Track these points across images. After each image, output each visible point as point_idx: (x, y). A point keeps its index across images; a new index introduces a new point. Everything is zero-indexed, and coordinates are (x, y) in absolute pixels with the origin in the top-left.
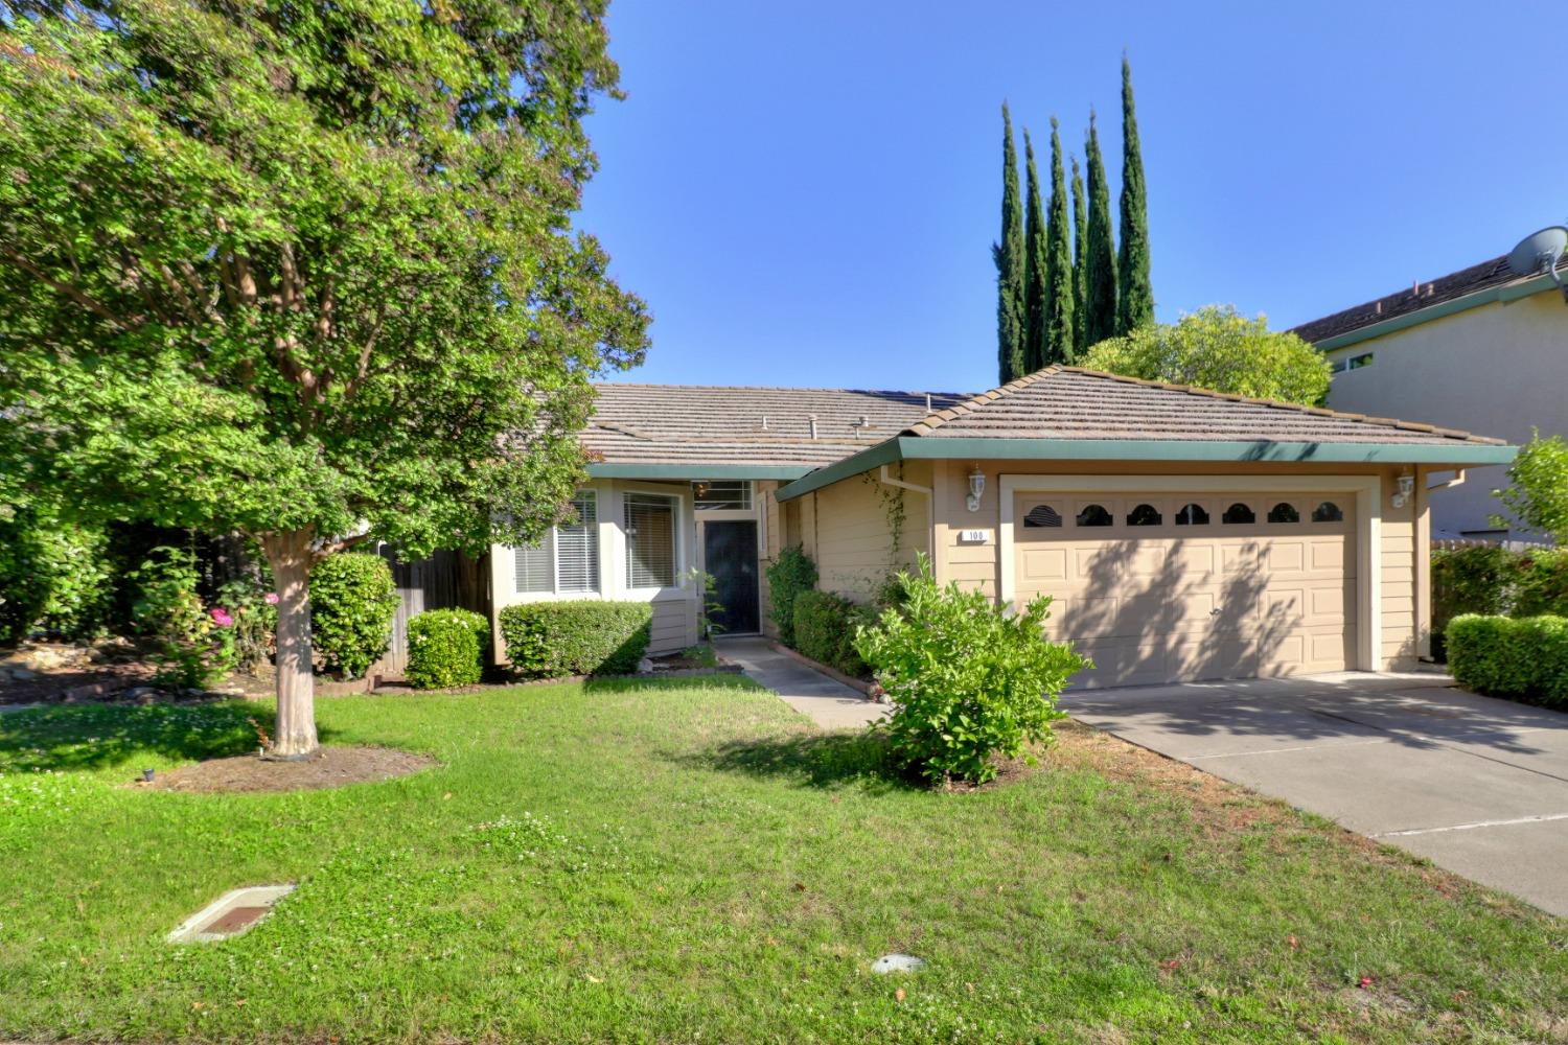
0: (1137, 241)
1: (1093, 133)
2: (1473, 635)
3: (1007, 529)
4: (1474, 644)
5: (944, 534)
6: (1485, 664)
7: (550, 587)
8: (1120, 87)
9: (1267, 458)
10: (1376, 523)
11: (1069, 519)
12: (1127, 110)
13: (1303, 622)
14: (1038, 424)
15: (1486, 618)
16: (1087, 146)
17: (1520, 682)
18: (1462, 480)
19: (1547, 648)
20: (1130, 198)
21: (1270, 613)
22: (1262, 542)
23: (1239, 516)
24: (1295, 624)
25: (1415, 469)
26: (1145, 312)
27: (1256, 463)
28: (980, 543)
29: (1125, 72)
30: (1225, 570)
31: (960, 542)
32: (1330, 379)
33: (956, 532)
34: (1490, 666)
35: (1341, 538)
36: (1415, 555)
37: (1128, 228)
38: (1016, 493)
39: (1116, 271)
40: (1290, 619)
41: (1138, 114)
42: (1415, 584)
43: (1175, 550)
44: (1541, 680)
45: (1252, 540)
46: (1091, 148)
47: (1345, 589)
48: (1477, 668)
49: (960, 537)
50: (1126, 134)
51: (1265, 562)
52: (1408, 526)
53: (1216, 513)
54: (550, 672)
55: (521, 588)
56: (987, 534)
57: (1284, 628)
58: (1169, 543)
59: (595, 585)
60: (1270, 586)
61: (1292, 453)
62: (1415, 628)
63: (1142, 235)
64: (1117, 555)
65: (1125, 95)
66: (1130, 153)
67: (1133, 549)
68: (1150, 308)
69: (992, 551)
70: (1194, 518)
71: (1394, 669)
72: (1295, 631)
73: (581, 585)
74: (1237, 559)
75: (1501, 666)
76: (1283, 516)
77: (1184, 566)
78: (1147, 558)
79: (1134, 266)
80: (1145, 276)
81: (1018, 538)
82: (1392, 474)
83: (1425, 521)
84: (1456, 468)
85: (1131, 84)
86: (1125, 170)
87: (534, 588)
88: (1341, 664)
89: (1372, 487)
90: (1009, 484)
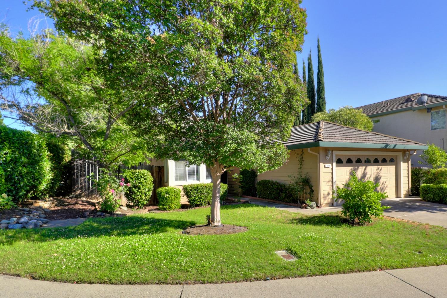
0: (322, 86)
1: (310, 55)
2: (426, 188)
3: (334, 164)
4: (427, 191)
5: (322, 165)
6: (430, 195)
7: (185, 179)
8: (317, 45)
9: (388, 148)
10: (402, 162)
11: (344, 162)
12: (319, 51)
13: (388, 186)
14: (342, 138)
15: (428, 185)
16: (308, 58)
17: (438, 199)
18: (416, 153)
19: (444, 191)
20: (320, 74)
21: (382, 184)
22: (380, 167)
23: (376, 161)
24: (387, 187)
25: (408, 150)
26: (324, 105)
27: (385, 149)
28: (328, 168)
29: (318, 41)
30: (374, 174)
31: (325, 167)
32: (373, 126)
33: (324, 165)
34: (431, 195)
35: (394, 166)
36: (408, 170)
37: (320, 82)
38: (336, 155)
39: (316, 93)
40: (386, 186)
41: (321, 52)
42: (408, 177)
43: (365, 169)
44: (443, 198)
45: (379, 167)
46: (309, 59)
47: (395, 178)
48: (428, 196)
49: (325, 166)
50: (319, 57)
51: (381, 172)
52: (407, 163)
53: (372, 160)
54: (201, 204)
55: (176, 179)
56: (330, 165)
57: (384, 188)
58: (364, 167)
59: (198, 178)
60: (382, 178)
61: (392, 147)
62: (408, 187)
63: (323, 84)
64: (355, 170)
65: (318, 47)
66: (320, 63)
67: (358, 169)
68: (325, 103)
69: (331, 169)
70: (368, 162)
71: (405, 197)
72: (387, 188)
73: (193, 179)
74: (376, 171)
75: (433, 195)
76: (384, 161)
77: (367, 173)
78: (360, 171)
79: (321, 92)
80: (324, 95)
81: (337, 166)
82: (405, 152)
83: (410, 162)
84: (415, 150)
85: (320, 44)
86: (318, 67)
87: (180, 179)
88: (395, 196)
89: (401, 154)
90: (335, 153)
